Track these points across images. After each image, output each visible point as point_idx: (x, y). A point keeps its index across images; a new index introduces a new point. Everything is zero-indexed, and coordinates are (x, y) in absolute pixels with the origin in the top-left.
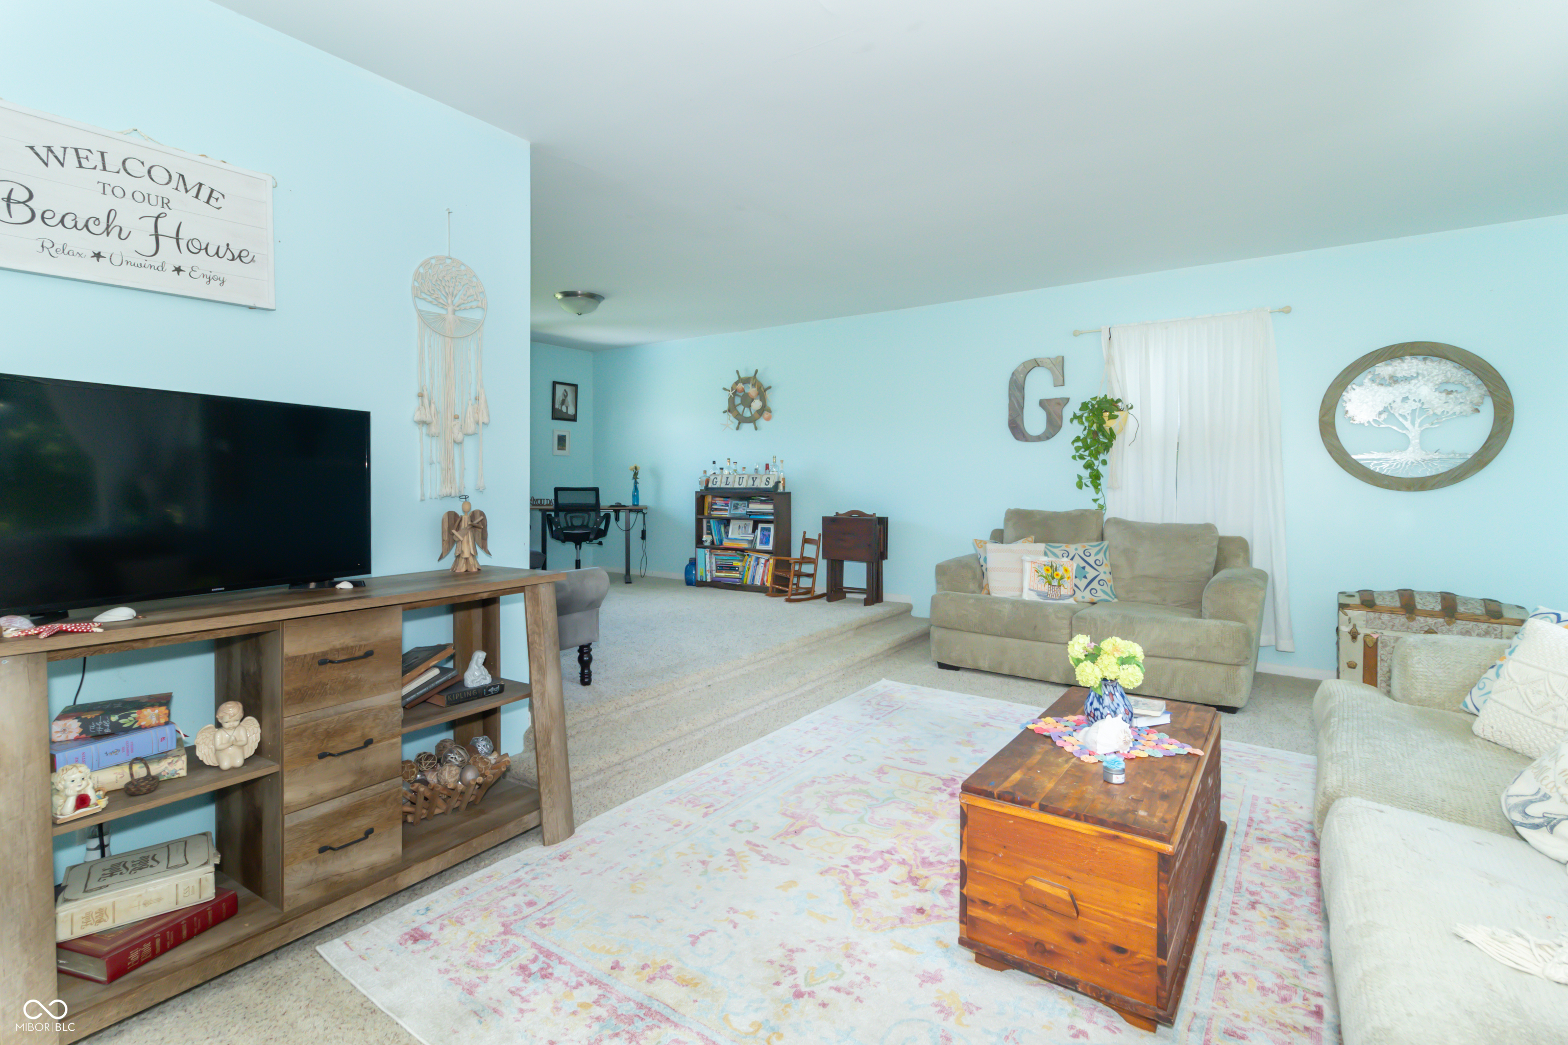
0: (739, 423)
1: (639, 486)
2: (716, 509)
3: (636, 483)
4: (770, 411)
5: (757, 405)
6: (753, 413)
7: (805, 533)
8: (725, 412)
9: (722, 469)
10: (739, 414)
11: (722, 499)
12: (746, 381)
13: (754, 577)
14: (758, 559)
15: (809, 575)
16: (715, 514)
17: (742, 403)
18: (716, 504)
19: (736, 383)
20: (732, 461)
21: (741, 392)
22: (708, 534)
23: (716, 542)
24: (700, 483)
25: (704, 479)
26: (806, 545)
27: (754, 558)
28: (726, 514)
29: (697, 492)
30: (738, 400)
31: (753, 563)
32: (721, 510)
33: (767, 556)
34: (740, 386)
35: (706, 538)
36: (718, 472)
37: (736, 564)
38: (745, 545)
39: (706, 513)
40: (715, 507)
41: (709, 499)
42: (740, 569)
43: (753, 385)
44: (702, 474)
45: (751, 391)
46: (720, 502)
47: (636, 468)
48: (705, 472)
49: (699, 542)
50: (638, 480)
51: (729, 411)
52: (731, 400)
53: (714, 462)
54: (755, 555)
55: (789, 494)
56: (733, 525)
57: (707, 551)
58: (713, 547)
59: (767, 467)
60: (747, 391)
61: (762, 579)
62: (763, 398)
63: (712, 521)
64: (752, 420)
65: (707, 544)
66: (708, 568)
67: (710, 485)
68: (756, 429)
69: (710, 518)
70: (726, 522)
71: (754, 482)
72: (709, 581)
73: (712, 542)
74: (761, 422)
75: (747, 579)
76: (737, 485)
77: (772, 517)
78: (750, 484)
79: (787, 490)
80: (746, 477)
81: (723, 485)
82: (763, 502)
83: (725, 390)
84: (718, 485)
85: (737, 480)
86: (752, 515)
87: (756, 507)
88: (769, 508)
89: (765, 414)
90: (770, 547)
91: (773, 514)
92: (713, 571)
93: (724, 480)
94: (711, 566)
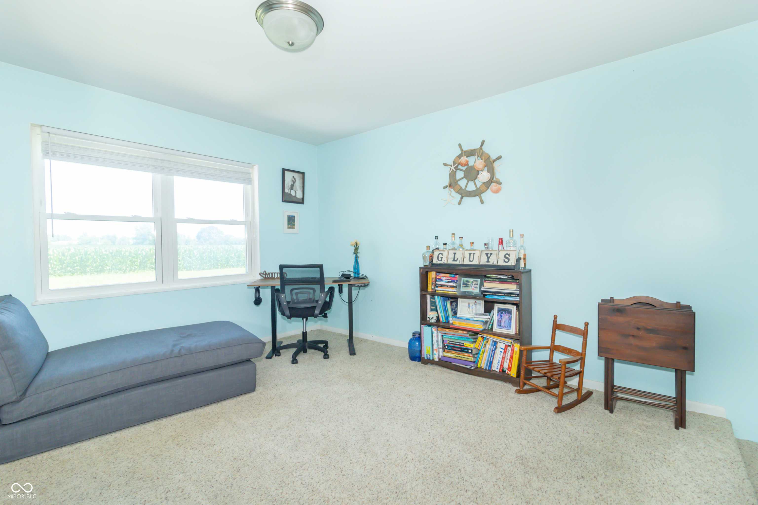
0: (462, 198)
1: (360, 260)
2: (441, 286)
3: (357, 257)
4: (499, 183)
5: (484, 176)
6: (478, 187)
7: (555, 317)
8: (445, 187)
9: (445, 244)
10: (461, 188)
11: (448, 275)
12: (471, 153)
13: (491, 363)
14: (495, 343)
16: (440, 290)
17: (465, 177)
18: (441, 280)
19: (459, 157)
20: (457, 237)
21: (465, 165)
22: (432, 310)
23: (442, 319)
24: (424, 258)
25: (428, 255)
26: (558, 332)
27: (490, 342)
28: (452, 291)
29: (421, 268)
30: (460, 174)
31: (489, 346)
32: (447, 286)
33: (508, 341)
34: (464, 159)
35: (431, 315)
36: (441, 247)
37: (468, 345)
38: (479, 327)
39: (429, 289)
40: (439, 283)
41: (432, 275)
42: (474, 352)
43: (480, 157)
44: (425, 250)
45: (478, 163)
46: (445, 278)
47: (356, 244)
48: (428, 247)
49: (424, 320)
50: (358, 255)
51: (450, 186)
52: (453, 175)
53: (436, 238)
54: (492, 338)
55: (530, 271)
56: (462, 304)
57: (434, 329)
58: (440, 325)
59: (501, 242)
60: (471, 164)
61: (502, 365)
62: (491, 171)
63: (436, 297)
64: (477, 193)
65: (433, 321)
66: (435, 347)
67: (435, 261)
68: (482, 202)
69: (433, 295)
70: (454, 299)
71: (488, 258)
72: (437, 359)
73: (438, 318)
74: (488, 195)
75: (483, 364)
76: (467, 262)
77: (518, 299)
78: (484, 261)
79: (528, 267)
80: (477, 253)
81: (450, 262)
82: (502, 281)
83: (445, 165)
84: (444, 261)
85: (467, 256)
86: (484, 294)
87: (489, 286)
88: (512, 288)
89: (494, 186)
90: (512, 331)
91: (518, 295)
92: (441, 350)
93: (451, 256)
94: (438, 345)
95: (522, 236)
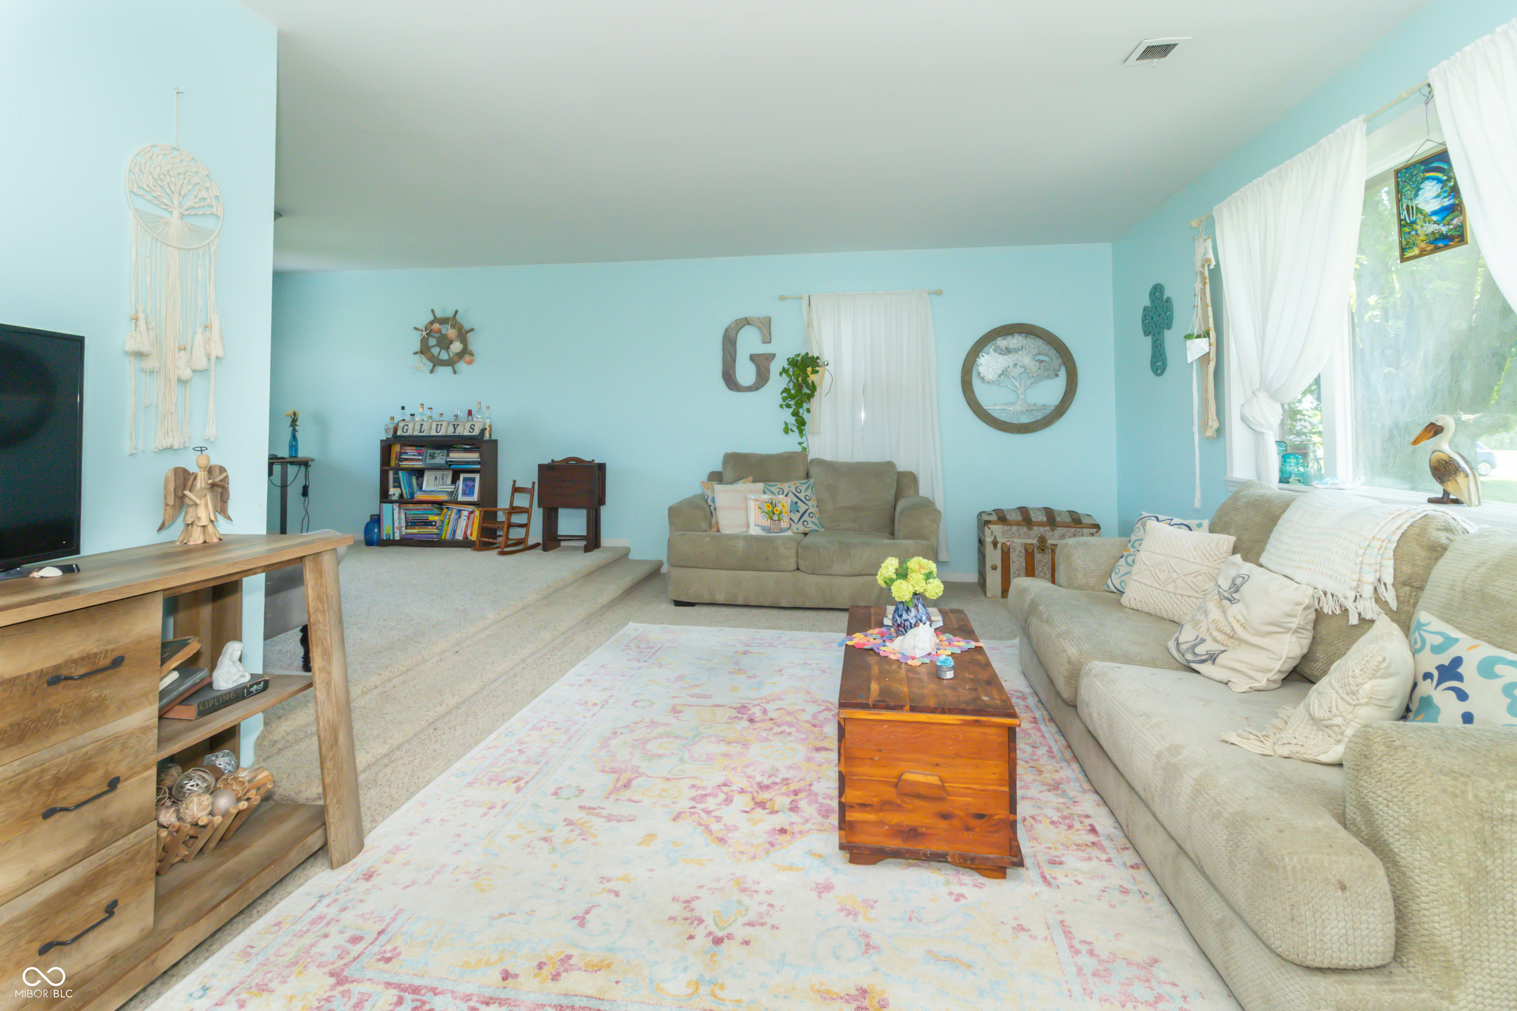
0: (434, 366)
1: (298, 435)
2: (406, 460)
3: (294, 431)
4: (472, 355)
5: (456, 347)
6: (451, 356)
7: (515, 482)
8: (416, 353)
9: (413, 415)
10: (433, 356)
11: (414, 448)
12: (444, 321)
13: (454, 532)
14: (460, 511)
15: (521, 526)
16: (405, 464)
17: (438, 345)
18: (406, 453)
19: (432, 323)
20: (426, 407)
21: (437, 332)
22: (395, 487)
23: (406, 496)
24: (387, 430)
25: (392, 426)
26: (516, 494)
27: (455, 511)
28: (418, 465)
29: (382, 441)
30: (432, 342)
31: (453, 516)
32: (412, 460)
33: (471, 508)
34: (436, 326)
35: (394, 492)
36: (408, 418)
37: (431, 518)
38: (444, 497)
39: (393, 464)
40: (404, 457)
41: (397, 448)
42: (438, 524)
43: (453, 326)
44: (389, 421)
45: (451, 333)
46: (411, 452)
47: (295, 414)
48: (392, 418)
49: (385, 497)
50: (297, 428)
51: (422, 352)
52: (424, 341)
53: (403, 408)
54: (456, 507)
55: (496, 441)
56: (428, 478)
57: (396, 507)
58: (402, 501)
59: (470, 413)
60: (444, 332)
61: (465, 533)
62: (464, 341)
63: (400, 473)
64: (450, 363)
65: (395, 498)
66: (396, 525)
67: (399, 433)
68: (455, 372)
69: (397, 470)
70: (419, 473)
71: (455, 429)
72: (397, 537)
73: (401, 496)
74: (461, 366)
75: (447, 535)
76: (433, 433)
77: (479, 467)
78: (450, 431)
79: (493, 438)
80: (445, 424)
81: (416, 433)
82: (466, 450)
83: (416, 329)
84: (410, 433)
85: (434, 426)
86: (449, 464)
87: (455, 456)
88: (474, 456)
89: (467, 358)
90: (475, 498)
91: (479, 463)
92: (404, 529)
93: (418, 427)
94: (400, 523)
95: (488, 408)
